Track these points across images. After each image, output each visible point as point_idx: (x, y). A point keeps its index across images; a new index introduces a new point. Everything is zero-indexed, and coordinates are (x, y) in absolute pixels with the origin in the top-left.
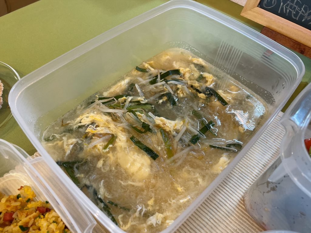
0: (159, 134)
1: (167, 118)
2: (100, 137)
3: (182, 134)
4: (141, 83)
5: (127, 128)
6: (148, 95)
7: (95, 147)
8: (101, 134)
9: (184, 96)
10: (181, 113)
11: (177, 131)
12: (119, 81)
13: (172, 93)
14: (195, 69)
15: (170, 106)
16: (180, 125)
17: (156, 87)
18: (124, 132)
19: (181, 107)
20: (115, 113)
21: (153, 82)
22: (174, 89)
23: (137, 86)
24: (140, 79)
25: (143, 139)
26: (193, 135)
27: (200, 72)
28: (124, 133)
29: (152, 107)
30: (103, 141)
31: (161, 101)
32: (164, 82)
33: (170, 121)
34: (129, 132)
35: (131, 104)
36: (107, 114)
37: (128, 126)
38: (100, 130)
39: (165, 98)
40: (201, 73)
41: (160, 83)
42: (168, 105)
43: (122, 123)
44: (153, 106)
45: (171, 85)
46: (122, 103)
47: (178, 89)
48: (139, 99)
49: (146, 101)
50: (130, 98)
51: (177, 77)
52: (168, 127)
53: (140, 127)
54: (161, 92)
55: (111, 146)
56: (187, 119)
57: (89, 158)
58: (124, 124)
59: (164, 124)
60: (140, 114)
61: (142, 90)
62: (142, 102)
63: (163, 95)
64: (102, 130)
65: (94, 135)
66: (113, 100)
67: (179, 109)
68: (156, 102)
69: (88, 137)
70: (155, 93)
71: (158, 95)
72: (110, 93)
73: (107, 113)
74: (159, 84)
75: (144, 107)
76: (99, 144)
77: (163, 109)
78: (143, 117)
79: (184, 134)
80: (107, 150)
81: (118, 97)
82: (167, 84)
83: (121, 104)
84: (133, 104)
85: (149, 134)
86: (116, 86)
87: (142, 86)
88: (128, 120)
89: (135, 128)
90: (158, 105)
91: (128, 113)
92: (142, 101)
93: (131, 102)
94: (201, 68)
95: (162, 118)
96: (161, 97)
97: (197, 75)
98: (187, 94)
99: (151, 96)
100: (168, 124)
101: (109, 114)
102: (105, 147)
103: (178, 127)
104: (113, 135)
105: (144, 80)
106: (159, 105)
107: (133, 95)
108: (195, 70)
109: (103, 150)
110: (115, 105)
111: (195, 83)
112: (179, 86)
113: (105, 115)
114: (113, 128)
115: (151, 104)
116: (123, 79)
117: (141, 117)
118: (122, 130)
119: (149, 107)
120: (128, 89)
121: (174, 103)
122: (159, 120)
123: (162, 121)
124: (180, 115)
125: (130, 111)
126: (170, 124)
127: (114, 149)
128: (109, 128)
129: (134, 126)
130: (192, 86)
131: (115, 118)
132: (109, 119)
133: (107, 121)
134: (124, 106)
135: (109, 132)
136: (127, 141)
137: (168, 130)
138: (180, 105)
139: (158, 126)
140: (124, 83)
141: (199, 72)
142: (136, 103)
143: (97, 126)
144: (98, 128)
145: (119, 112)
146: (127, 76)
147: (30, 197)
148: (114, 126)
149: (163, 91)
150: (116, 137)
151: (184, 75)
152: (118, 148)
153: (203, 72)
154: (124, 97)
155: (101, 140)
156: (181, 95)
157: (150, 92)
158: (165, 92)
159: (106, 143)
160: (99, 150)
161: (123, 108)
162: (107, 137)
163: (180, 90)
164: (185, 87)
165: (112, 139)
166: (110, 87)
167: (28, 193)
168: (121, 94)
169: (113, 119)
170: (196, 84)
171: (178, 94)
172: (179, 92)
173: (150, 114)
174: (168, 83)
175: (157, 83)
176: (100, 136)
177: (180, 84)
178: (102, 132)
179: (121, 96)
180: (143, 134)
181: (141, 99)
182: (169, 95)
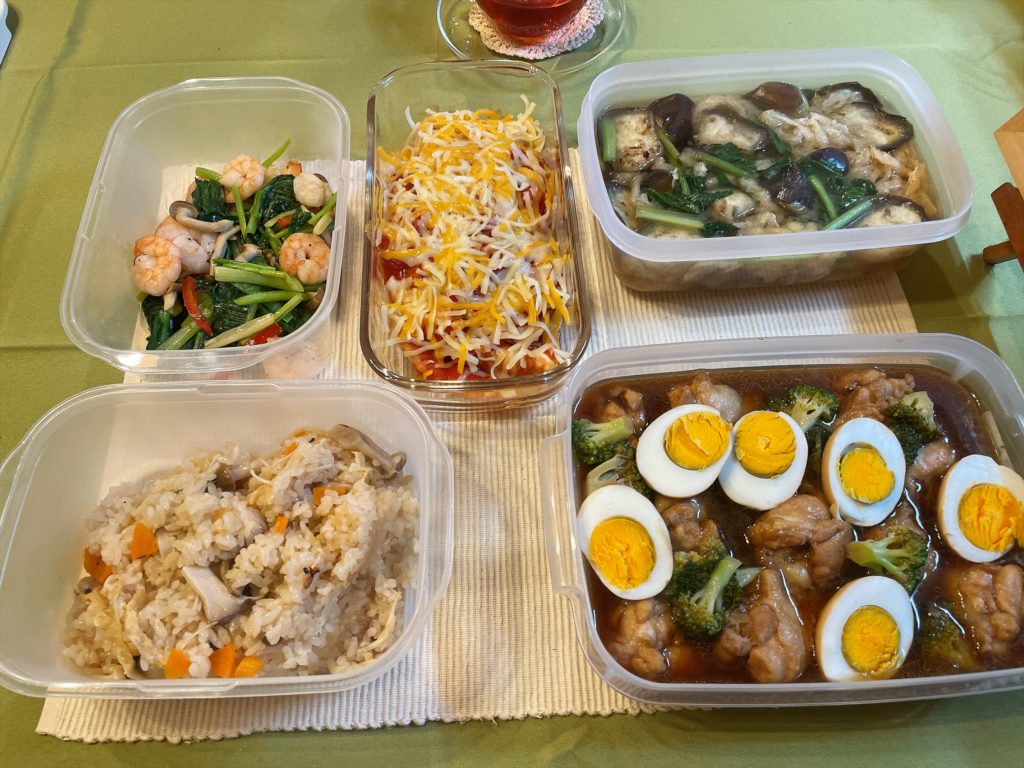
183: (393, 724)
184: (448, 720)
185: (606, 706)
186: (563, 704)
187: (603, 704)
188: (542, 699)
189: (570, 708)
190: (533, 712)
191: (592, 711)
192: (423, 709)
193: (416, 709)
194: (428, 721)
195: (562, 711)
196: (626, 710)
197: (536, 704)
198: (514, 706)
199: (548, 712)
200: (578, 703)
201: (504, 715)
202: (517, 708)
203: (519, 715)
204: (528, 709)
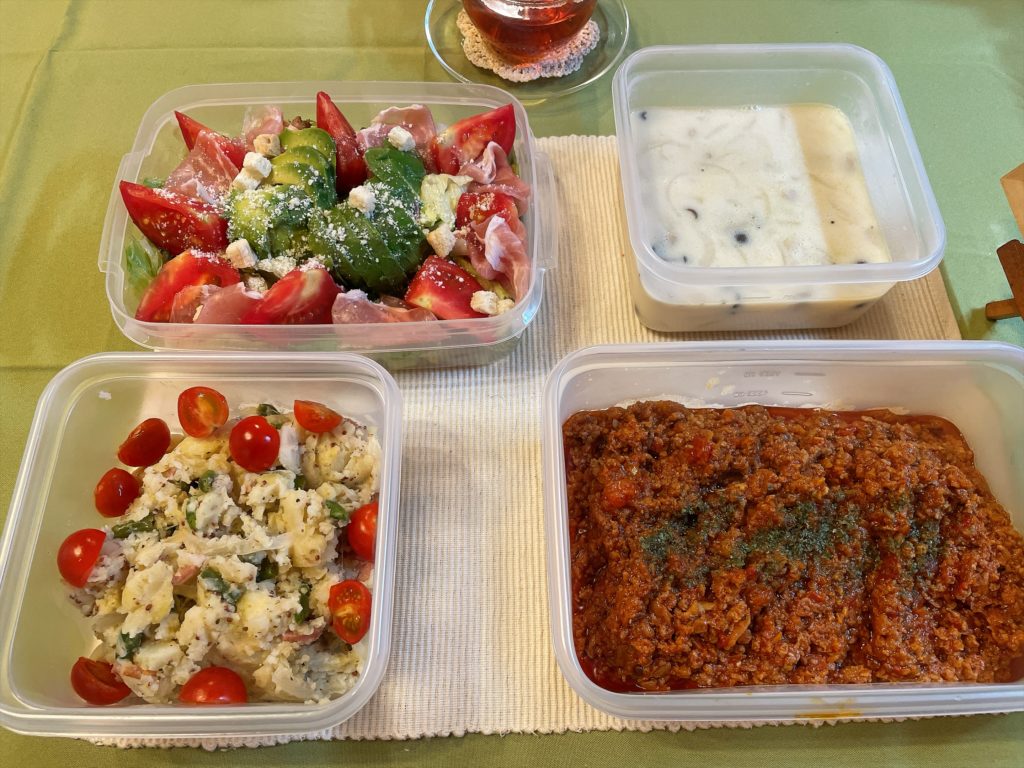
183: (432, 735)
184: (487, 731)
186: (603, 721)
188: (582, 714)
189: (610, 724)
190: (572, 728)
191: (632, 728)
192: (461, 722)
193: (454, 721)
194: (467, 733)
195: (602, 727)
196: (666, 727)
197: (575, 719)
198: (553, 720)
199: (589, 726)
201: (544, 729)
202: (557, 722)
203: (559, 729)
204: (568, 723)
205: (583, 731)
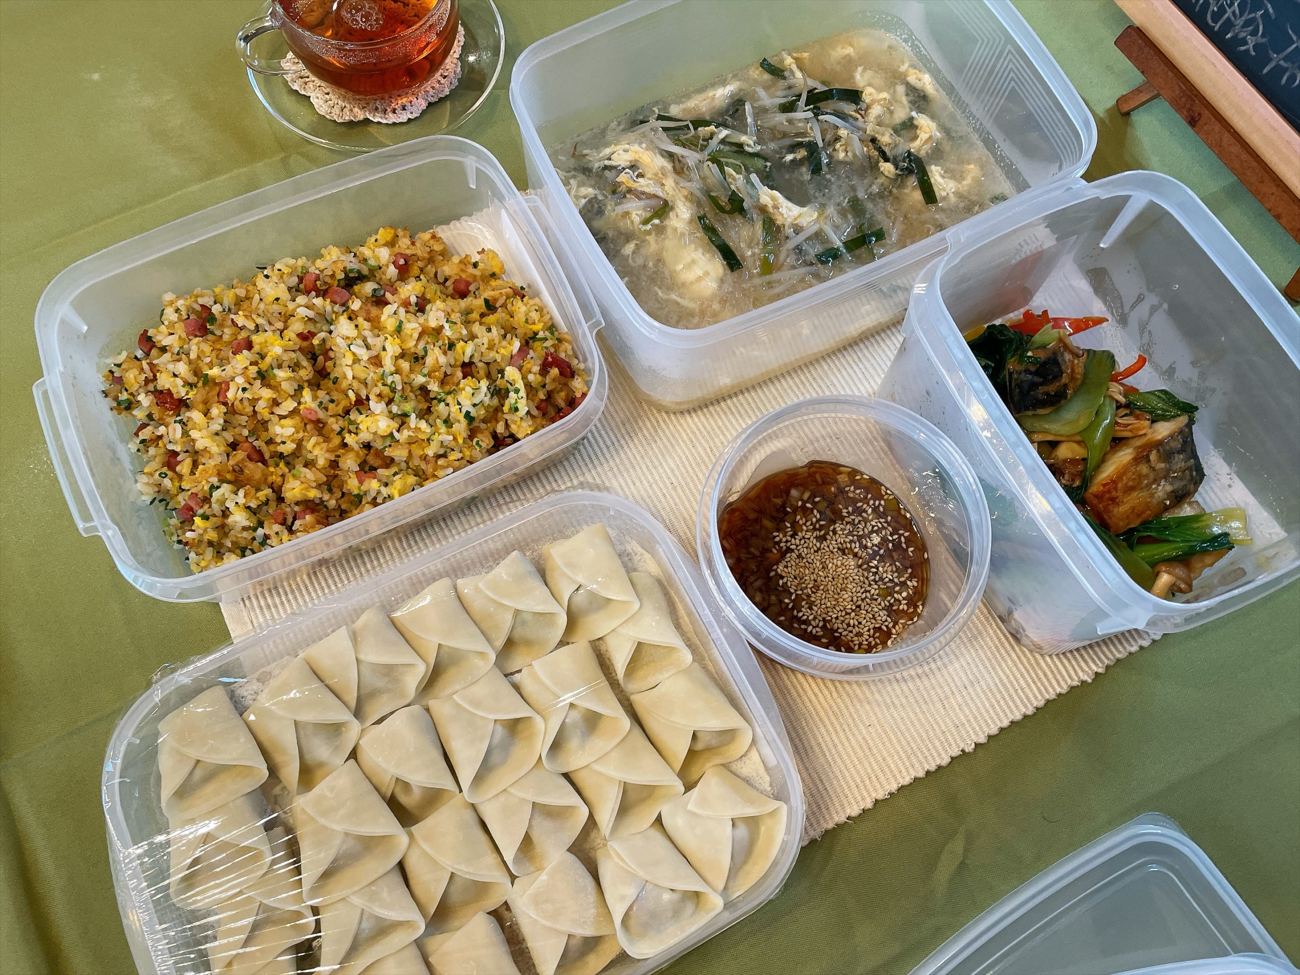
0: (759, 226)
1: (788, 198)
2: (640, 199)
3: (804, 238)
4: (760, 103)
5: (698, 194)
6: (766, 136)
7: (627, 214)
8: (643, 193)
9: (847, 159)
10: (824, 195)
11: (798, 230)
12: (713, 85)
13: (820, 144)
14: (904, 100)
15: (805, 174)
16: (809, 219)
17: (790, 121)
18: (691, 201)
19: (829, 181)
20: (682, 157)
21: (788, 108)
22: (828, 137)
23: (748, 107)
24: (762, 93)
25: (724, 226)
26: (829, 246)
27: (911, 110)
28: (688, 204)
29: (766, 166)
30: (644, 209)
31: (789, 157)
32: (810, 114)
33: (790, 204)
34: (699, 204)
35: (722, 147)
36: (665, 154)
37: (701, 190)
38: (644, 184)
39: (802, 153)
40: (914, 114)
41: (802, 114)
42: (804, 169)
43: (690, 181)
44: (769, 164)
45: (826, 126)
46: (704, 140)
47: (837, 139)
48: (744, 139)
49: (759, 148)
50: (724, 133)
51: (849, 108)
52: (782, 215)
53: (724, 201)
54: (798, 135)
55: (656, 221)
56: (831, 210)
57: (611, 234)
58: (695, 186)
59: (776, 207)
60: (734, 173)
61: (755, 121)
62: (746, 148)
63: (800, 145)
64: (647, 185)
65: (630, 191)
66: (687, 127)
67: (823, 186)
68: (778, 156)
69: (618, 192)
70: (785, 135)
71: (787, 142)
72: (684, 110)
73: (667, 152)
74: (799, 115)
75: (749, 162)
76: (636, 211)
77: (787, 177)
78: (737, 181)
79: (809, 239)
80: (649, 227)
81: (699, 123)
82: (818, 120)
83: (701, 142)
84: (727, 148)
85: (739, 220)
86: (703, 96)
87: (760, 112)
88: (704, 179)
89: (714, 201)
90: (780, 165)
91: (709, 163)
92: (748, 145)
93: (723, 141)
94: (920, 100)
95: (776, 193)
96: (793, 148)
97: (901, 115)
98: (855, 155)
99: (773, 141)
100: (783, 210)
101: (671, 156)
102: (646, 222)
103: (804, 222)
104: (666, 202)
105: (770, 99)
106: (783, 165)
107: (733, 128)
108: (901, 102)
109: (641, 226)
110: (687, 140)
111: (883, 135)
112: (843, 132)
113: (663, 156)
114: (670, 188)
115: (766, 160)
116: (723, 83)
117: (734, 179)
118: (686, 197)
119: (759, 163)
120: (727, 110)
121: (816, 169)
122: (767, 196)
123: (773, 199)
124: (820, 199)
125: (714, 160)
126: (790, 210)
127: (660, 230)
128: (663, 185)
129: (712, 194)
130: (874, 140)
131: (679, 167)
132: (668, 166)
133: (663, 168)
134: (706, 146)
135: (660, 194)
136: (691, 221)
137: (779, 222)
138: (828, 176)
139: (763, 210)
140: (722, 94)
141: (908, 110)
142: (734, 148)
143: (641, 175)
144: (640, 180)
145: (691, 157)
146: (735, 76)
147: (497, 270)
148: (673, 184)
149: (804, 134)
150: (672, 208)
151: (868, 107)
152: (669, 231)
153: (920, 110)
154: (712, 128)
155: (642, 203)
156: (841, 155)
157: (772, 129)
158: (807, 139)
159: (648, 215)
160: (632, 222)
161: (702, 150)
162: (653, 202)
163: (843, 141)
164: (855, 138)
165: (663, 209)
166: (688, 96)
167: (493, 263)
168: (708, 118)
169: (674, 167)
170: (885, 138)
171: (835, 150)
172: (838, 146)
173: (754, 177)
174: (820, 117)
175: (795, 111)
176: (640, 195)
177: (846, 128)
178: (647, 190)
179: (707, 123)
180: (726, 216)
181: (748, 140)
182: (812, 147)
185: (944, 755)
186: (905, 774)
187: (940, 755)
188: (882, 779)
189: (913, 774)
190: (881, 795)
191: (933, 768)
195: (907, 780)
196: (963, 751)
197: (878, 786)
198: (859, 798)
199: (894, 787)
200: (917, 765)
201: (855, 811)
202: (863, 799)
203: (869, 804)
204: (874, 795)
205: (891, 794)
